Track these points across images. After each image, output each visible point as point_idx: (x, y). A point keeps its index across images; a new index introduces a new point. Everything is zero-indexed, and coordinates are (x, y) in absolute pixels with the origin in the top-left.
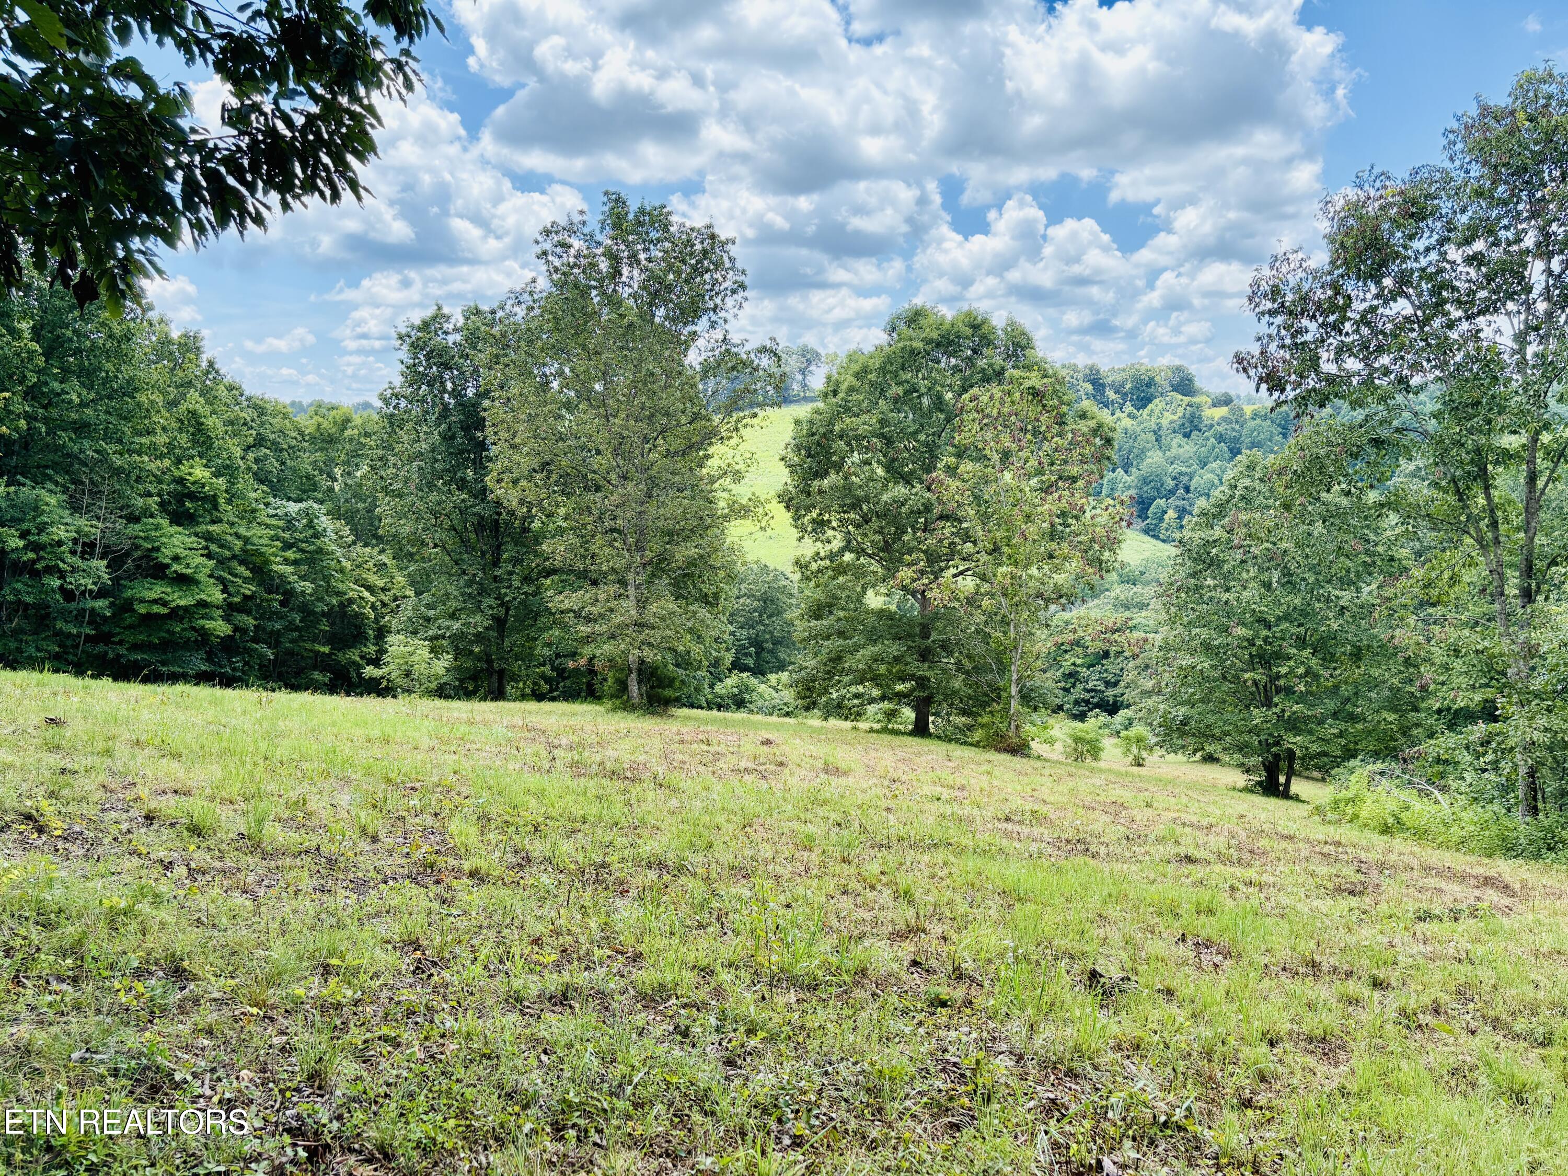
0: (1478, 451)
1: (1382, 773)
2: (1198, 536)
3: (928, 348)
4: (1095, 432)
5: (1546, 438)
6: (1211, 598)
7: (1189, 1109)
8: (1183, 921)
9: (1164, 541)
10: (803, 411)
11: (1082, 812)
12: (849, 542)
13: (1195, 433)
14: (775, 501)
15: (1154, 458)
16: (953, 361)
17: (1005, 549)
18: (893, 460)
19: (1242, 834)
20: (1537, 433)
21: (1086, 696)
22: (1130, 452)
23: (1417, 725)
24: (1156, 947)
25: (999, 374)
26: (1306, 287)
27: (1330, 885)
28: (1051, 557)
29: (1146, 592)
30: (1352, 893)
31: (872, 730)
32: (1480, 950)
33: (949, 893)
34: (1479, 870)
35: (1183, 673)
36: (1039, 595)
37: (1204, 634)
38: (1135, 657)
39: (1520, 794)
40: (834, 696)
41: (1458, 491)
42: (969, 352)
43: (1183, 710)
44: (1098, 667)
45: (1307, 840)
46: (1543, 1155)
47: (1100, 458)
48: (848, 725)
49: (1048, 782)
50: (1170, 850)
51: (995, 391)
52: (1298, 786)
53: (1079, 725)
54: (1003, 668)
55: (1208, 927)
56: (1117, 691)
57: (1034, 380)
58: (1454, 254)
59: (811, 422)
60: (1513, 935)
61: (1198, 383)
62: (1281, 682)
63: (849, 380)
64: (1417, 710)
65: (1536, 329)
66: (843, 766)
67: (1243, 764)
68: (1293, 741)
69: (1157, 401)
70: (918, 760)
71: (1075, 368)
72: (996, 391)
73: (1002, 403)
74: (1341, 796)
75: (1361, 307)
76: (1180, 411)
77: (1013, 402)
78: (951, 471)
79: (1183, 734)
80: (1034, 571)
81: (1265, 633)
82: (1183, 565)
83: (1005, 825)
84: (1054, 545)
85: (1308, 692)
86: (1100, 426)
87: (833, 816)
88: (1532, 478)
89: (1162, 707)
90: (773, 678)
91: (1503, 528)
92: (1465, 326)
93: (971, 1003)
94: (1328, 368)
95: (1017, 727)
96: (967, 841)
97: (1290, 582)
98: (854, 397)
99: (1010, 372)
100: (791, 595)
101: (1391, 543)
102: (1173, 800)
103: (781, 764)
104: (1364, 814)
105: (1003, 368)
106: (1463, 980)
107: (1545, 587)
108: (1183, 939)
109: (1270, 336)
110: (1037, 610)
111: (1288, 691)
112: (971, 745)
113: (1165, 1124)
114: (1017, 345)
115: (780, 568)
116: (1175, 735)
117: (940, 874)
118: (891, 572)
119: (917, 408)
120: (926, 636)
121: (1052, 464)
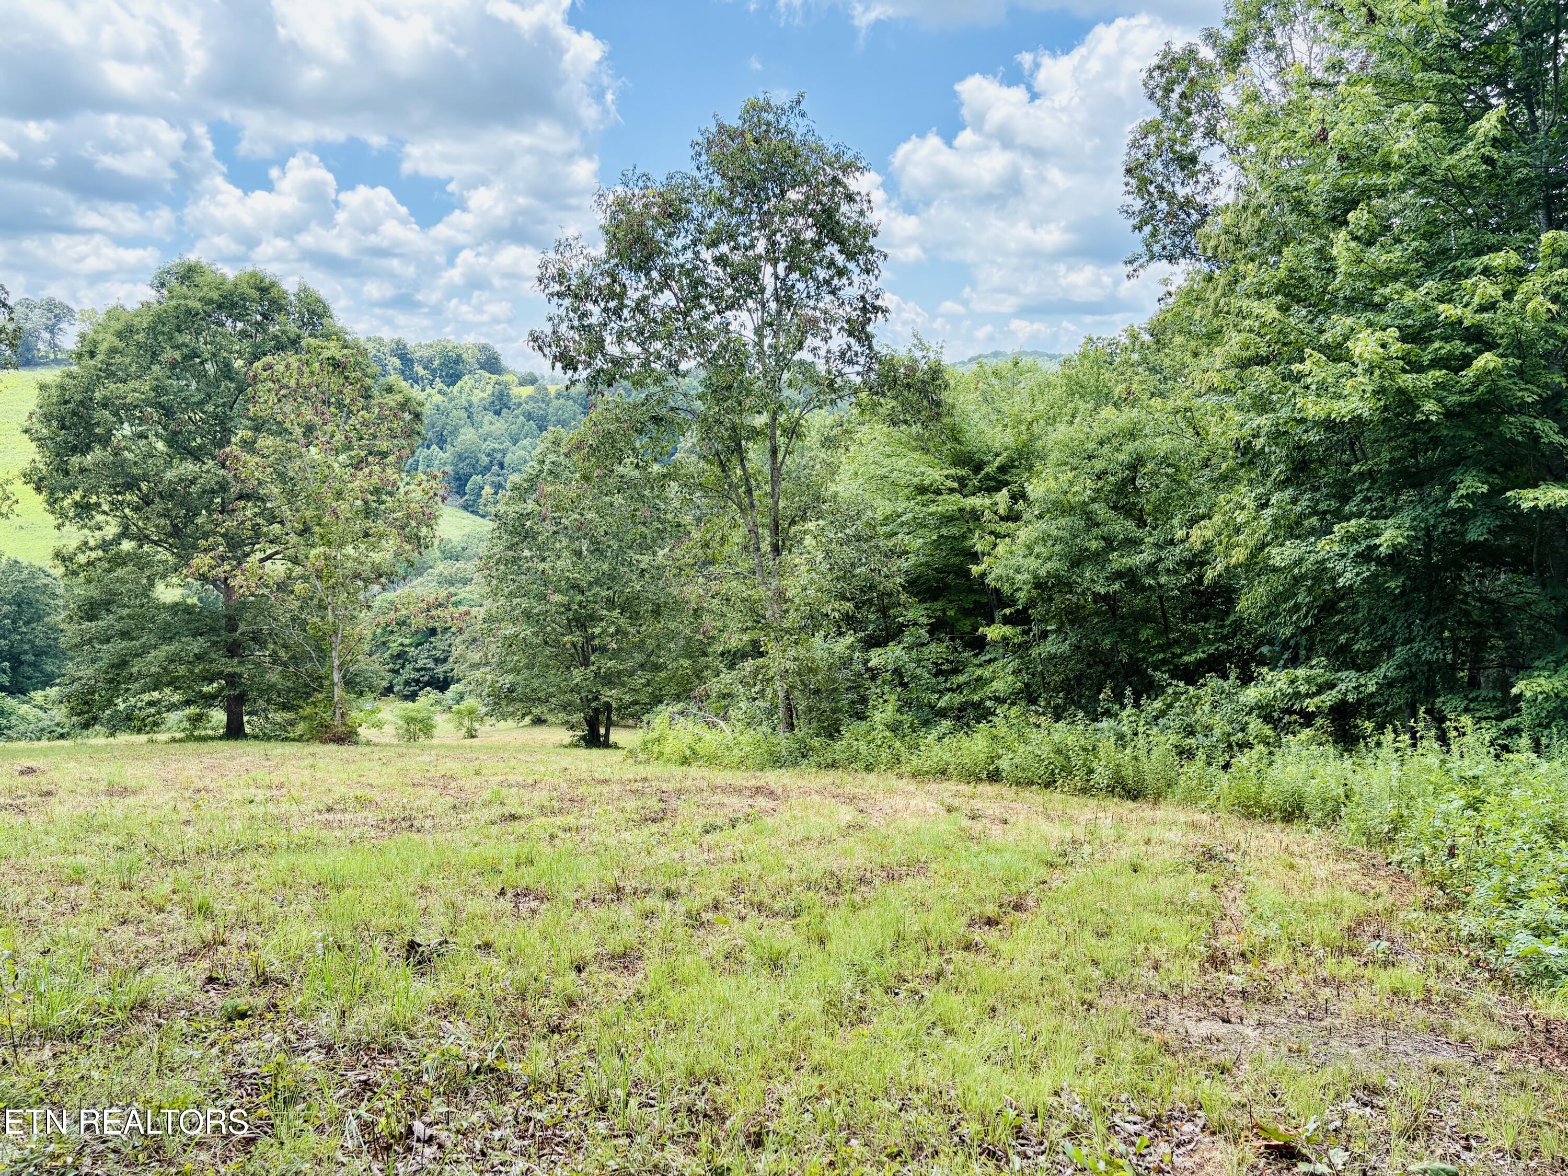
0: (734, 428)
1: (682, 713)
2: (512, 510)
3: (208, 308)
4: (404, 405)
5: (782, 418)
6: (528, 569)
7: (501, 1050)
8: (504, 876)
9: (483, 516)
10: (51, 375)
11: (410, 790)
12: (126, 528)
13: (505, 410)
14: (19, 483)
15: (467, 435)
16: (240, 325)
17: (316, 529)
18: (175, 433)
19: (564, 785)
20: (775, 413)
21: (416, 675)
22: (444, 428)
23: (707, 668)
24: (475, 906)
25: (295, 343)
26: (588, 272)
27: (636, 817)
28: (367, 535)
29: (468, 567)
30: (654, 821)
31: (174, 740)
32: (750, 848)
33: (254, 899)
34: (753, 783)
35: (508, 643)
36: (357, 576)
37: (525, 603)
38: (461, 631)
39: (781, 714)
40: (122, 707)
41: (721, 464)
42: (259, 318)
43: (509, 679)
44: (426, 645)
45: (621, 781)
46: (790, 1007)
47: (410, 433)
48: (143, 738)
49: (376, 766)
50: (496, 811)
51: (291, 360)
52: (616, 735)
53: (410, 705)
54: (323, 655)
55: (527, 877)
56: (447, 667)
57: (333, 350)
58: (706, 255)
59: (62, 388)
60: (776, 831)
61: (505, 362)
62: (596, 642)
63: (108, 341)
64: (706, 655)
65: (771, 325)
66: (132, 784)
67: (567, 722)
68: (610, 695)
69: (466, 378)
70: (230, 764)
71: (380, 341)
72: (293, 360)
73: (300, 373)
74: (649, 737)
75: (637, 295)
76: (489, 389)
77: (312, 373)
78: (248, 445)
79: (510, 701)
80: (349, 550)
81: (579, 598)
82: (500, 538)
83: (327, 816)
84: (369, 523)
85: (620, 649)
86: (407, 400)
87: (113, 840)
88: (774, 452)
89: (489, 677)
90: (38, 696)
91: (756, 494)
92: (717, 319)
93: (275, 1006)
94: (613, 350)
95: (343, 715)
96: (280, 839)
97: (598, 551)
98: (118, 359)
99: (306, 341)
100: (54, 596)
101: (677, 511)
102: (502, 765)
103: (49, 793)
104: (667, 750)
105: (299, 336)
106: (736, 875)
107: (788, 543)
108: (503, 892)
109: (560, 317)
110: (357, 591)
111: (603, 649)
112: (294, 740)
113: (478, 1071)
114: (312, 313)
115: (37, 563)
116: (504, 703)
117: (246, 878)
118: (184, 559)
119: (201, 376)
120: (233, 628)
121: (361, 439)
